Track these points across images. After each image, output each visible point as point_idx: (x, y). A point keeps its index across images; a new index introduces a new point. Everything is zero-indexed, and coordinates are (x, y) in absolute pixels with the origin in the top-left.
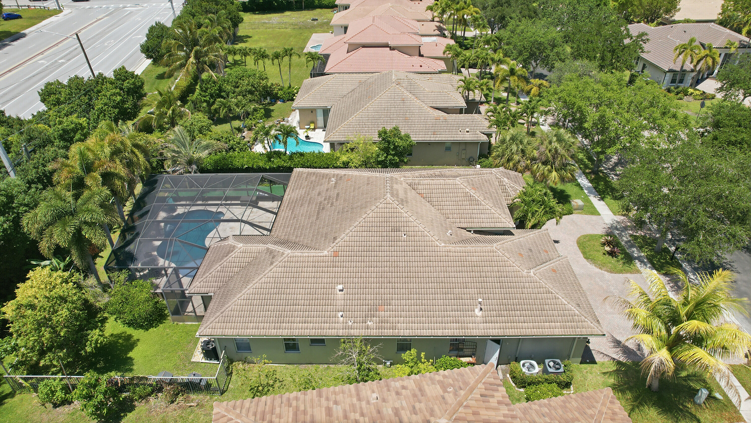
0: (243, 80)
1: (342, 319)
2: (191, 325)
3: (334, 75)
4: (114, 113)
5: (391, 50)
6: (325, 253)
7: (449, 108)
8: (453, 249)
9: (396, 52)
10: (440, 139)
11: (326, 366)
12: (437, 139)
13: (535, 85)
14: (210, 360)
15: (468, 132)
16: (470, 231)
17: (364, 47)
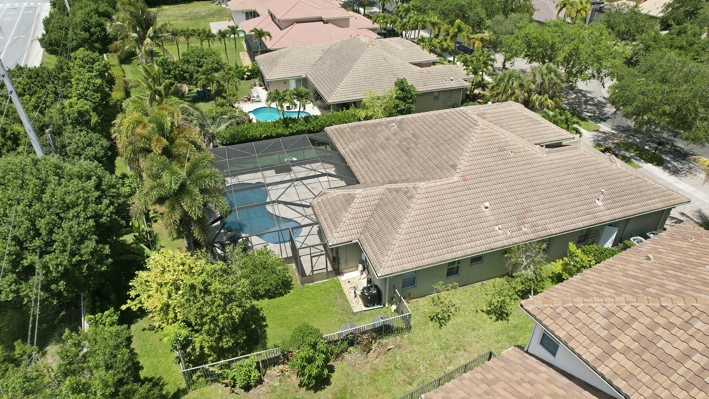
0: (206, 58)
1: (500, 231)
2: (323, 283)
3: (280, 50)
4: (97, 97)
5: (324, 23)
6: (456, 179)
7: (423, 63)
8: (554, 158)
9: (330, 25)
10: (431, 89)
11: (480, 283)
12: (429, 89)
13: (477, 39)
14: (373, 306)
15: (452, 80)
16: (542, 146)
17: (298, 22)
